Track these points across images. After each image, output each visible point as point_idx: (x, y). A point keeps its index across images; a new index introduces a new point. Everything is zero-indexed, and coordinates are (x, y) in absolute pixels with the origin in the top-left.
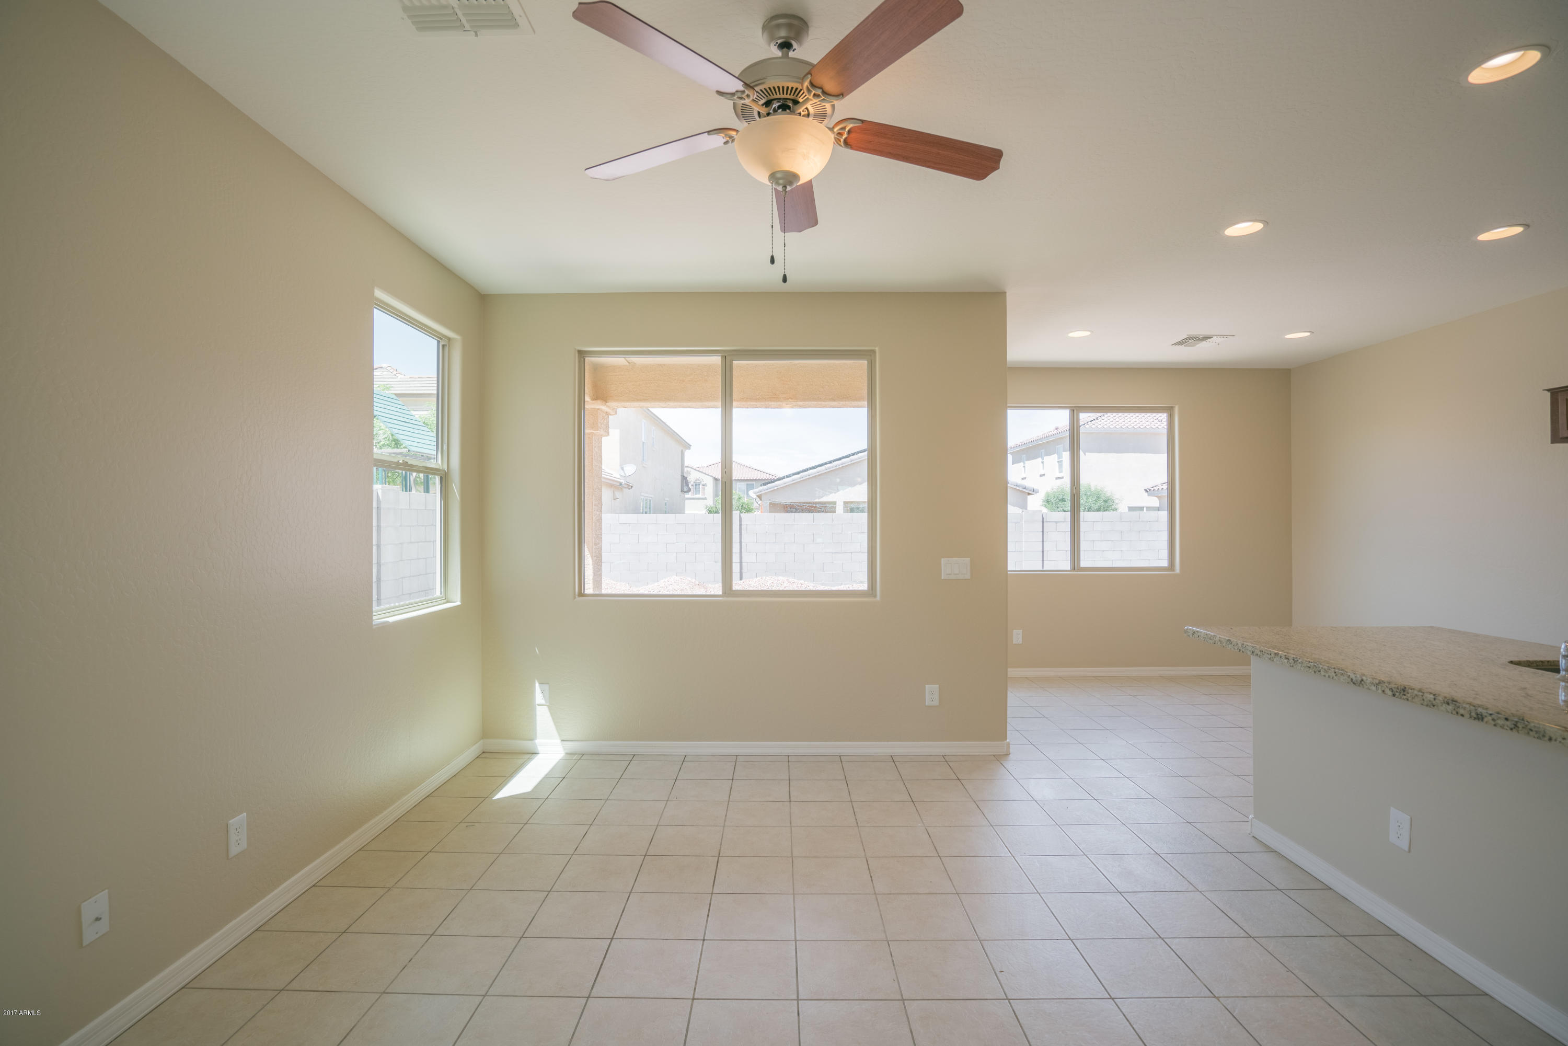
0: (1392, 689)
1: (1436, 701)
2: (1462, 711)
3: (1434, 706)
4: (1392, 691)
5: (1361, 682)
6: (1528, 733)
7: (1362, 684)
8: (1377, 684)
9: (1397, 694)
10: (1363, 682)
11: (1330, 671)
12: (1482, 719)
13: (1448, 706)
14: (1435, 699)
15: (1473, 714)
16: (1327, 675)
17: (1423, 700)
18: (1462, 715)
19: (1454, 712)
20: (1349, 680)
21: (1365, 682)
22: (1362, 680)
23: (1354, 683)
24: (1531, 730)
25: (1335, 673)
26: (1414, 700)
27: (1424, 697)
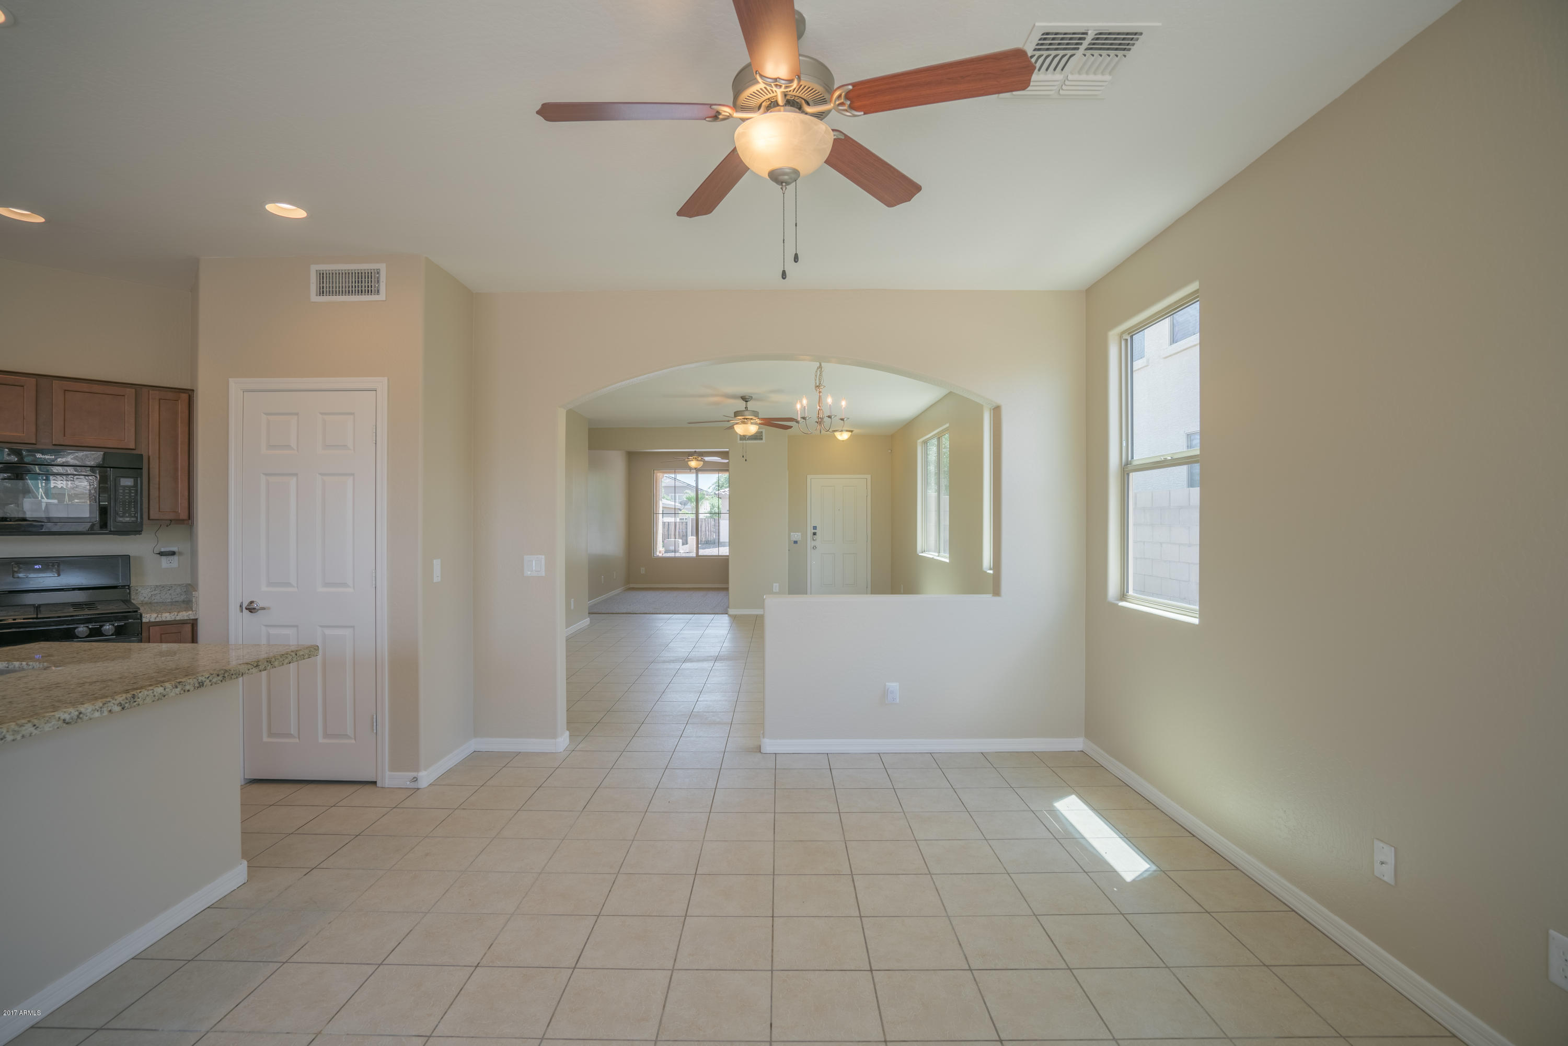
0: (120, 703)
1: (166, 690)
2: (187, 687)
3: (164, 696)
4: (121, 705)
5: (78, 717)
6: (231, 678)
7: (81, 718)
8: (101, 708)
9: (127, 705)
10: (81, 716)
11: (24, 728)
12: (203, 685)
13: (176, 689)
14: (165, 689)
15: (197, 685)
16: (19, 737)
17: (154, 696)
18: (188, 691)
19: (182, 692)
20: (60, 722)
21: (84, 714)
22: (80, 713)
23: (67, 723)
24: (232, 675)
25: (34, 725)
26: (145, 702)
27: (155, 693)
